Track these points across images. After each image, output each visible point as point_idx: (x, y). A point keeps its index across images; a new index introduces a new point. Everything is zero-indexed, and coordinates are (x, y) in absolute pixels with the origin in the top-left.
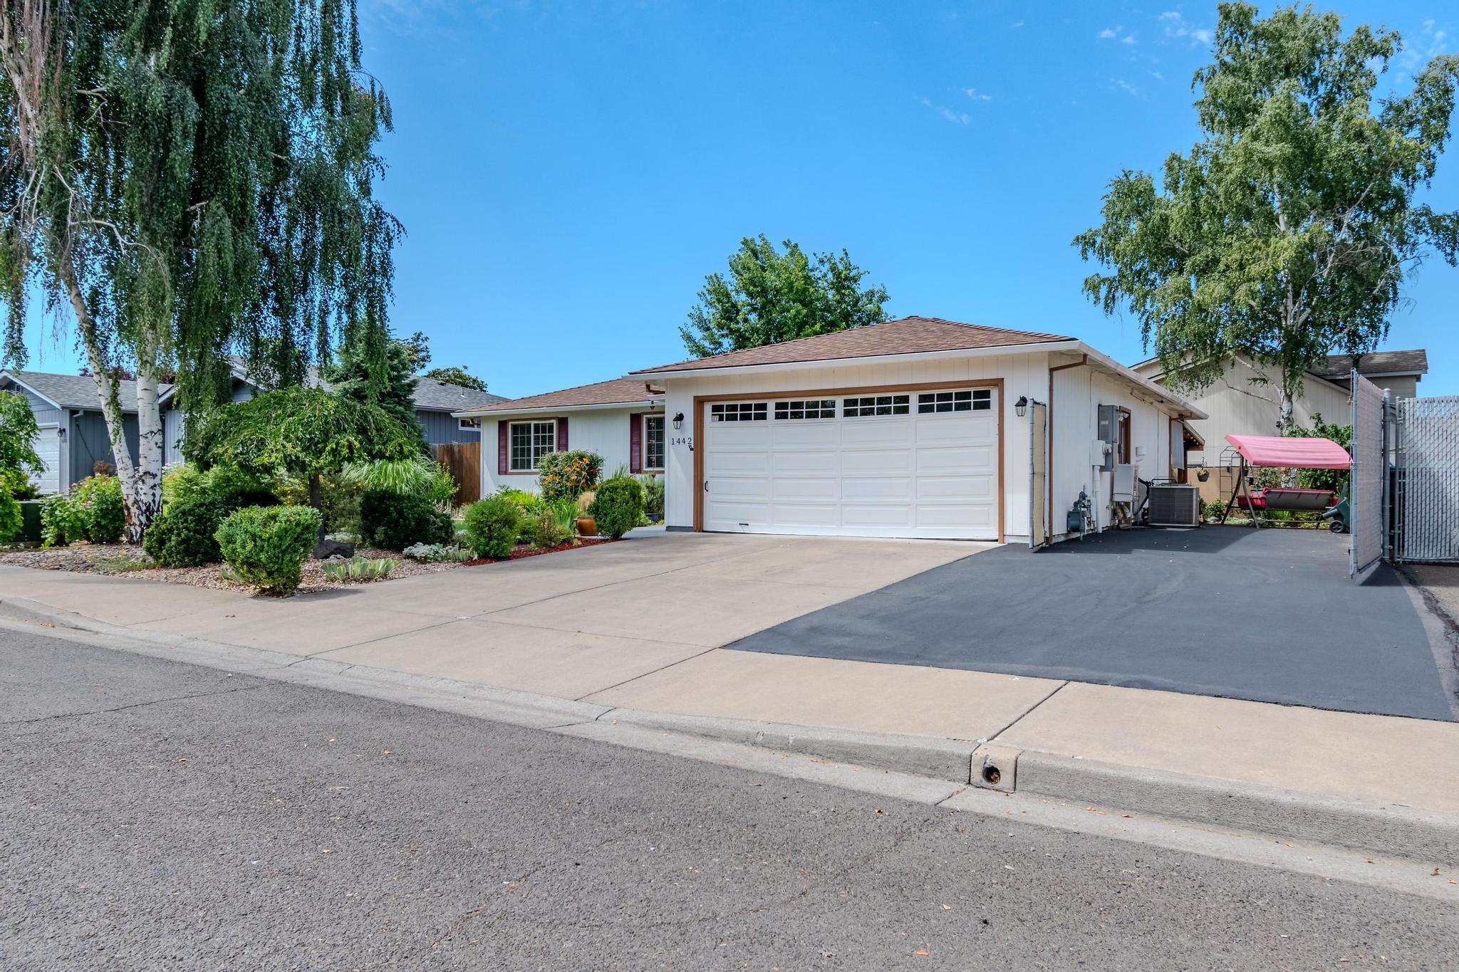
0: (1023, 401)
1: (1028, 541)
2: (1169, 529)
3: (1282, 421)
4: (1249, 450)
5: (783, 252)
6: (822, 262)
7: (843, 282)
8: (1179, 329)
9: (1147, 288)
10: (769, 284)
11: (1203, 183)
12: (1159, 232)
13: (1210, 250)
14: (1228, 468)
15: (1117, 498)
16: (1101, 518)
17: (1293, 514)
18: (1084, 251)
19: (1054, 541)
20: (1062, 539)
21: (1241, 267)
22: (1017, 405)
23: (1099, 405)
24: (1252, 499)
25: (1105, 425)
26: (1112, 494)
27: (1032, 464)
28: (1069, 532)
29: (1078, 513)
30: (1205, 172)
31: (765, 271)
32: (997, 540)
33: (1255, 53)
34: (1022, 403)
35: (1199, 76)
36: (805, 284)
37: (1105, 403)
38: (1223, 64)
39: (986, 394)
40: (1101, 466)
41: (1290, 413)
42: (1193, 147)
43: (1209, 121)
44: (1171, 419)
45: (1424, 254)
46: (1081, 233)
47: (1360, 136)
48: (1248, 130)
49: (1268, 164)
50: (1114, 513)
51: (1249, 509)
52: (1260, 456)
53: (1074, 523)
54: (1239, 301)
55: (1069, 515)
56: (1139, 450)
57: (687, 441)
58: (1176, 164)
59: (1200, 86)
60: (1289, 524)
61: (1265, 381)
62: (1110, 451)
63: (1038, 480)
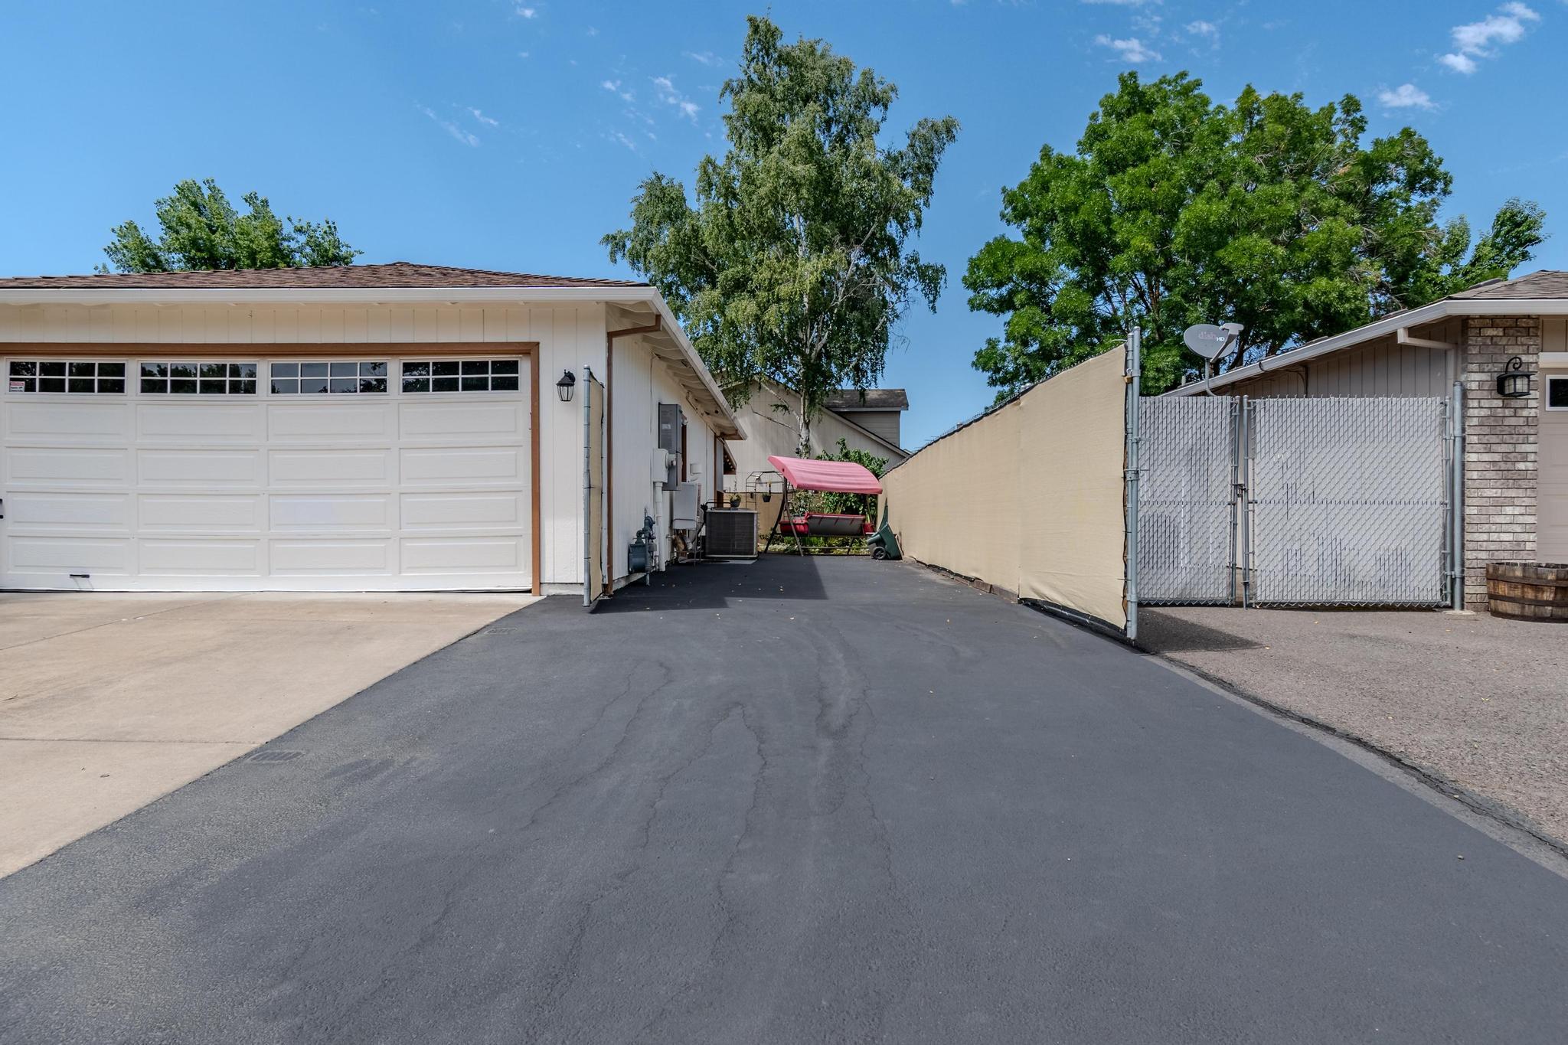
0: (568, 380)
1: (582, 591)
2: (732, 562)
3: (801, 447)
4: (792, 472)
5: (244, 211)
6: (300, 230)
8: (710, 347)
9: (678, 303)
10: (221, 250)
11: (735, 196)
12: (690, 242)
13: (740, 268)
14: (752, 493)
15: (678, 525)
16: (663, 553)
17: (826, 540)
18: (613, 253)
19: (615, 587)
20: (623, 584)
21: (770, 288)
22: (560, 384)
23: (659, 404)
24: (795, 524)
25: (666, 430)
26: (672, 521)
27: (588, 471)
28: (630, 573)
29: (641, 547)
30: (737, 185)
31: (214, 232)
32: (529, 591)
33: (780, 77)
34: (568, 381)
35: (728, 87)
36: (274, 256)
37: (664, 402)
38: (751, 81)
39: (513, 367)
40: (664, 483)
41: (808, 440)
42: (727, 153)
43: (736, 134)
44: (716, 437)
45: (911, 300)
46: (613, 232)
47: (867, 174)
48: (775, 149)
49: (795, 184)
50: (674, 544)
51: (793, 536)
52: (803, 478)
53: (637, 560)
54: (769, 321)
55: (632, 549)
56: (694, 466)
58: (710, 169)
59: (729, 98)
60: (823, 550)
61: (785, 408)
62: (675, 463)
63: (595, 498)
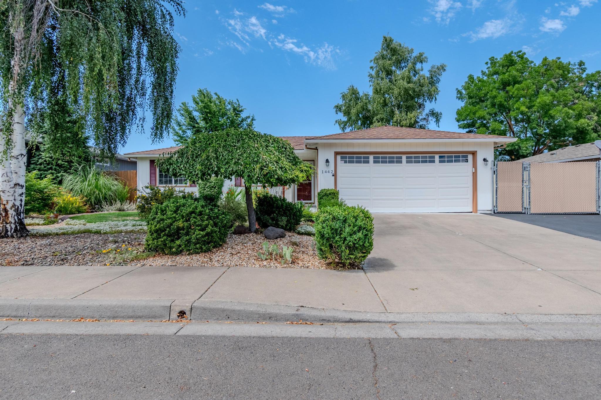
0: (485, 160)
7: (237, 111)
32: (472, 212)
39: (466, 156)
57: (330, 172)
